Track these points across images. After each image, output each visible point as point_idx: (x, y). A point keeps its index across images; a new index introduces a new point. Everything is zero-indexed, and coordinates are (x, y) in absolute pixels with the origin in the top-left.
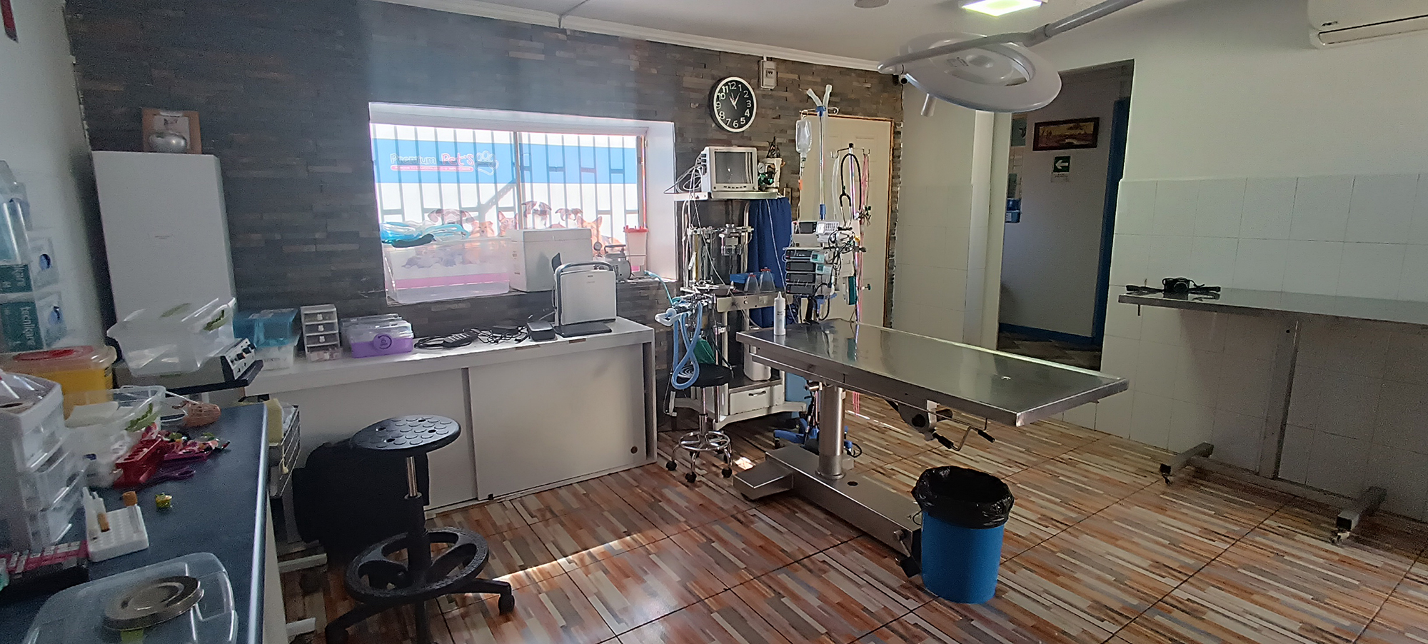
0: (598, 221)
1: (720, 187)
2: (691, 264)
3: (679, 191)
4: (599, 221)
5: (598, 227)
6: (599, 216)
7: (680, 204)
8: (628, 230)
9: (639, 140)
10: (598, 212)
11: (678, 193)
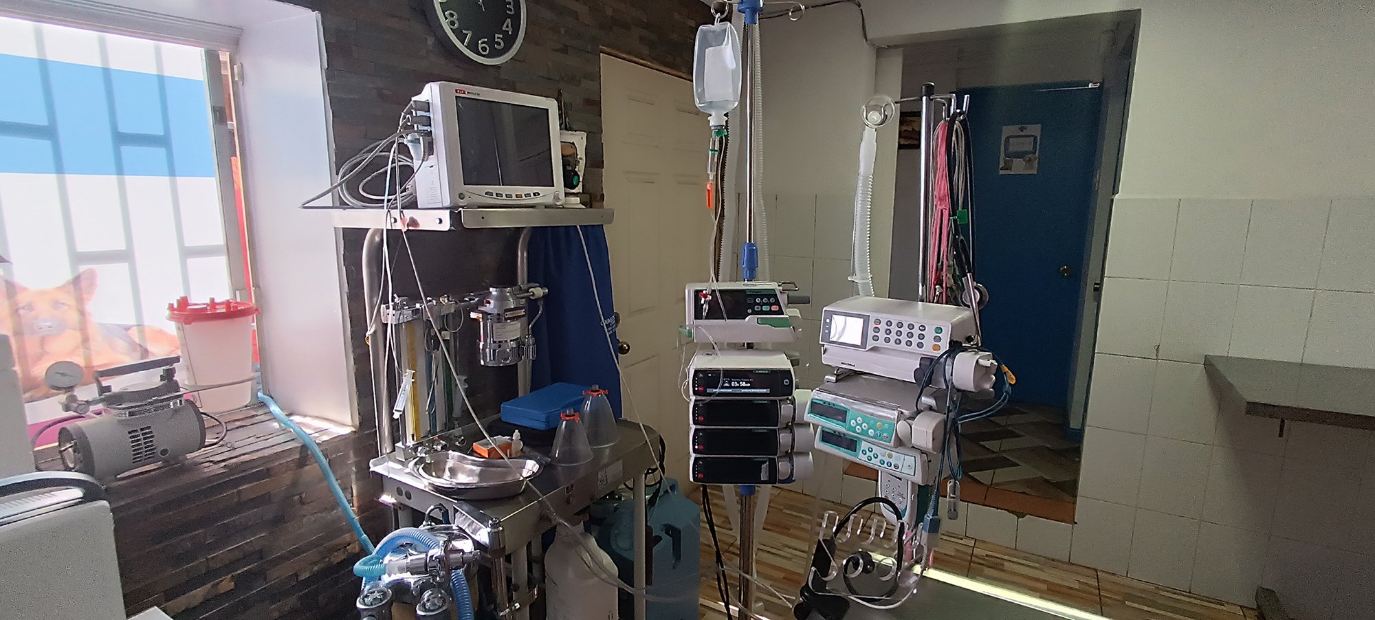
0: (79, 286)
1: (478, 192)
2: (399, 405)
3: (348, 199)
4: (84, 284)
5: (80, 300)
6: (83, 268)
7: (352, 238)
8: (185, 313)
9: (212, 60)
10: (78, 258)
11: (343, 205)
